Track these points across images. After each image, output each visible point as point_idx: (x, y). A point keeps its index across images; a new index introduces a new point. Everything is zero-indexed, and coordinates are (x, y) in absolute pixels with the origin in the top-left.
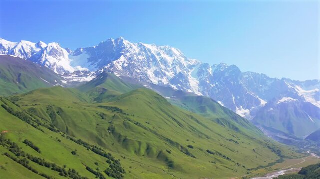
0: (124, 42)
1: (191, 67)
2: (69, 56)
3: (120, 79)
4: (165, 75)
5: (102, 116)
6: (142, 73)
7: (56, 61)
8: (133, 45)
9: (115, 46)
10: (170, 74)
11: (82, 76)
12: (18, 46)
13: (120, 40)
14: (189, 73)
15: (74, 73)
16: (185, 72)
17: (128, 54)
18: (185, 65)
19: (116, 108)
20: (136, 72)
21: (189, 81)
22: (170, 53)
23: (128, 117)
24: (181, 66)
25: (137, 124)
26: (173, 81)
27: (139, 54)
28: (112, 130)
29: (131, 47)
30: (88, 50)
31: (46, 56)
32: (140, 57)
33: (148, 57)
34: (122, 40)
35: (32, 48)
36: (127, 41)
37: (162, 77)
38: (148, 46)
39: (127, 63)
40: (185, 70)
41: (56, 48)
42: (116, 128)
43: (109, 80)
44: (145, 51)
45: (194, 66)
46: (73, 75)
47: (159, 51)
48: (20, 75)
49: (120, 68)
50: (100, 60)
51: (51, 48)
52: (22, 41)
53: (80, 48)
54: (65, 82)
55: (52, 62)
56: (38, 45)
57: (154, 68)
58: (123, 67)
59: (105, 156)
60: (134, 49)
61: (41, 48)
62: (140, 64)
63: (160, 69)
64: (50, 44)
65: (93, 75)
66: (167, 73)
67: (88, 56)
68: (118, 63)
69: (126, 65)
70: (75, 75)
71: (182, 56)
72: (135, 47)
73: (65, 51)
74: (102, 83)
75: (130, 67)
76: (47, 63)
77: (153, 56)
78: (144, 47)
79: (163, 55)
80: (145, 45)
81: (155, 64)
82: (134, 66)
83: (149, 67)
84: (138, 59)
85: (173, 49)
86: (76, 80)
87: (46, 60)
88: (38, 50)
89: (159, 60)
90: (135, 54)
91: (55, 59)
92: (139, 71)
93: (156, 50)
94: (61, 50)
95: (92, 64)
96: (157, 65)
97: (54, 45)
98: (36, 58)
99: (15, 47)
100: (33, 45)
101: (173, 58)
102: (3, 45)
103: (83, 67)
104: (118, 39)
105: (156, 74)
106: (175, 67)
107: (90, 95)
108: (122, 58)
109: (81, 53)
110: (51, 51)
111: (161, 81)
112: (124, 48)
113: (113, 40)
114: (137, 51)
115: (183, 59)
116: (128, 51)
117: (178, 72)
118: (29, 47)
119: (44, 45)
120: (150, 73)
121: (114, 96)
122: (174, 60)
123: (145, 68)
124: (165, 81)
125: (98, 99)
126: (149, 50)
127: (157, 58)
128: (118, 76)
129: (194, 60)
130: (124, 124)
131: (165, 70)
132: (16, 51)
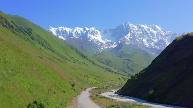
0: (129, 25)
1: (167, 36)
2: (101, 34)
3: (129, 46)
4: (153, 41)
5: (124, 62)
6: (140, 41)
7: (95, 37)
8: (135, 26)
9: (125, 27)
10: (156, 40)
11: (110, 45)
12: (74, 31)
13: (127, 24)
14: (166, 39)
15: (106, 44)
16: (164, 39)
17: (132, 31)
18: (164, 35)
19: (128, 59)
20: (137, 41)
21: (166, 43)
22: (155, 29)
23: (133, 62)
24: (162, 36)
25: (136, 65)
26: (157, 44)
27: (138, 31)
28: (128, 67)
29: (134, 27)
30: (111, 30)
31: (89, 35)
32: (139, 32)
33: (143, 32)
34: (129, 24)
35: (81, 31)
36: (131, 24)
37: (151, 43)
38: (143, 26)
39: (132, 37)
40: (164, 38)
41: (94, 30)
42: (129, 66)
43: (124, 47)
44: (141, 29)
45: (168, 35)
46: (105, 45)
47: (149, 28)
48: (82, 47)
49: (129, 39)
50: (117, 35)
51: (91, 31)
52: (76, 28)
53: (107, 30)
54: (103, 49)
55: (93, 38)
56: (84, 29)
57: (146, 38)
58: (130, 39)
59: (127, 73)
60: (135, 28)
61: (86, 31)
62: (139, 36)
63: (150, 38)
64: (91, 29)
65: (115, 44)
66: (154, 40)
67: (111, 34)
68: (128, 37)
69: (131, 38)
70: (106, 45)
71: (162, 30)
72: (135, 27)
73: (99, 32)
74: (120, 49)
75: (133, 39)
76: (90, 39)
77: (146, 31)
78: (141, 27)
79: (151, 30)
80: (141, 25)
81: (147, 35)
82: (136, 38)
83: (144, 38)
84: (138, 33)
85: (157, 26)
86: (107, 47)
87: (90, 37)
88: (85, 32)
89: (149, 33)
90: (136, 31)
91: (94, 36)
92: (138, 40)
93: (147, 27)
94: (97, 31)
95: (113, 38)
96: (148, 36)
97: (93, 29)
98: (84, 36)
99: (73, 31)
100: (82, 29)
101: (157, 32)
102: (67, 31)
103: (108, 40)
104: (126, 24)
105: (148, 41)
106: (158, 36)
107: (116, 55)
108: (129, 34)
109: (108, 32)
110: (92, 32)
111: (150, 45)
112: (130, 28)
113: (124, 24)
114: (137, 29)
115: (162, 31)
116: (132, 30)
117: (160, 39)
118: (80, 31)
119: (87, 29)
120: (144, 40)
121: (127, 55)
122: (157, 33)
123: (142, 38)
124: (153, 44)
125: (120, 56)
126: (143, 28)
127: (148, 32)
128: (128, 44)
129: (169, 32)
130: (132, 65)
131: (153, 38)
132: (74, 33)
